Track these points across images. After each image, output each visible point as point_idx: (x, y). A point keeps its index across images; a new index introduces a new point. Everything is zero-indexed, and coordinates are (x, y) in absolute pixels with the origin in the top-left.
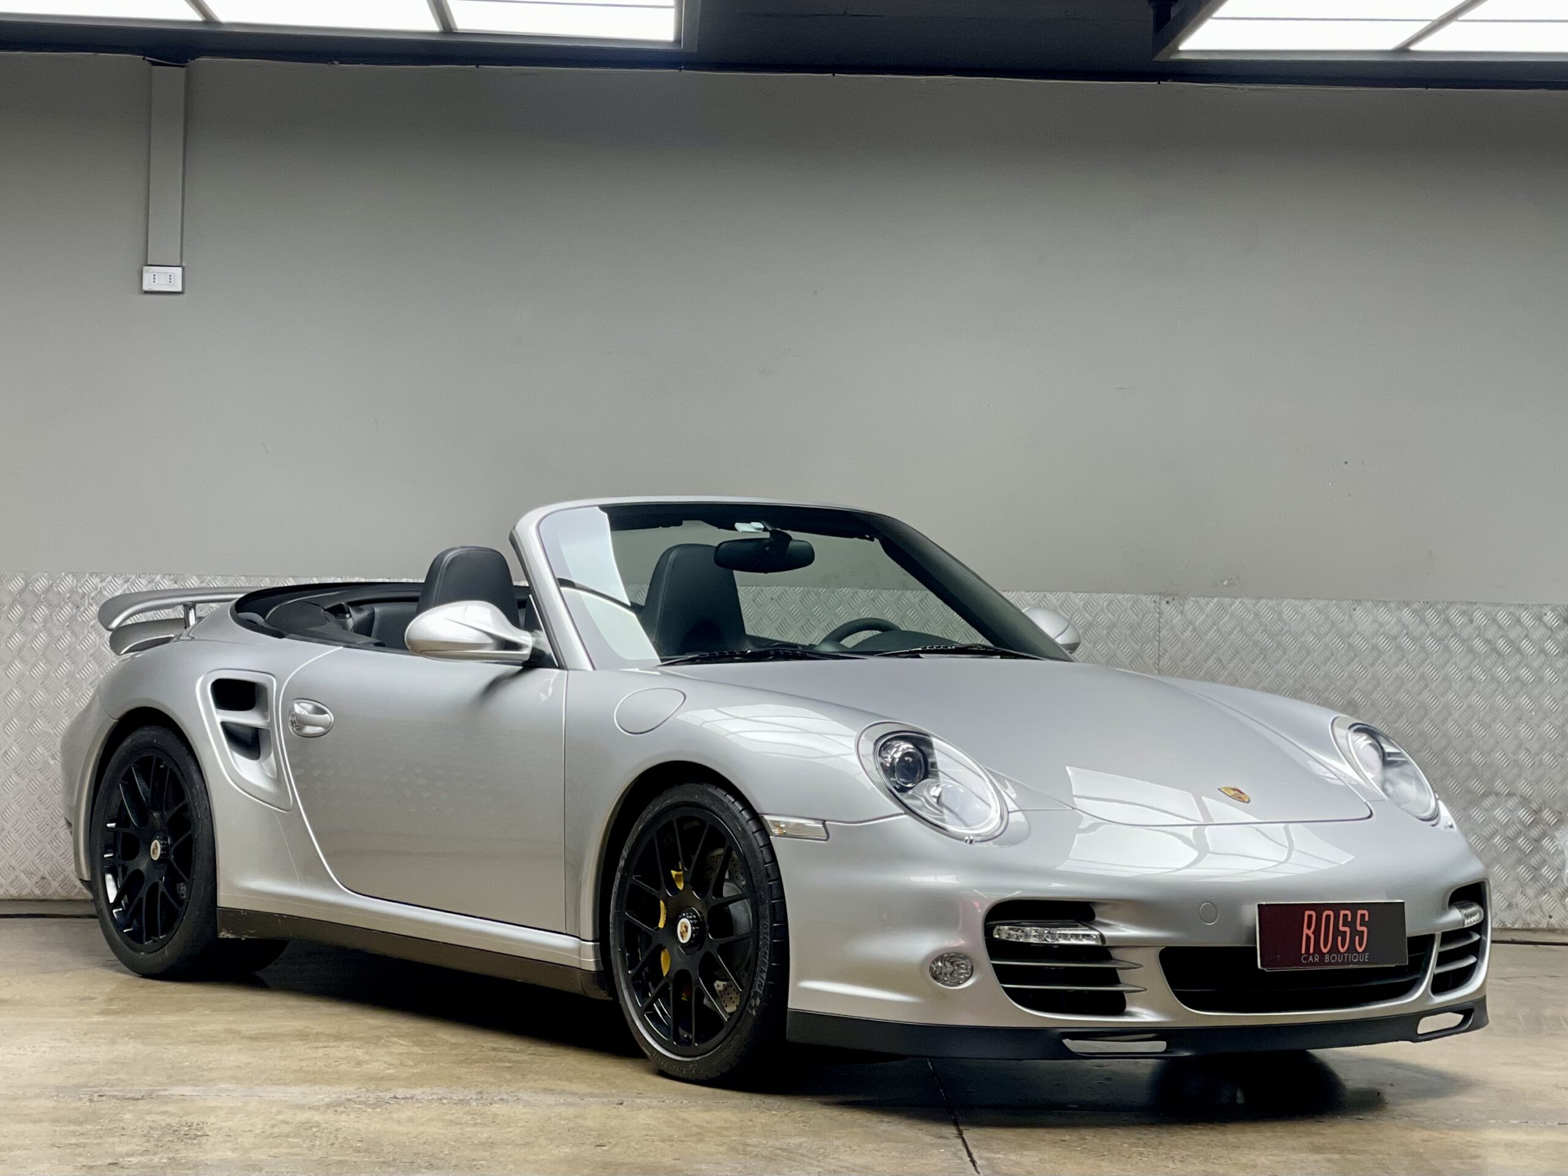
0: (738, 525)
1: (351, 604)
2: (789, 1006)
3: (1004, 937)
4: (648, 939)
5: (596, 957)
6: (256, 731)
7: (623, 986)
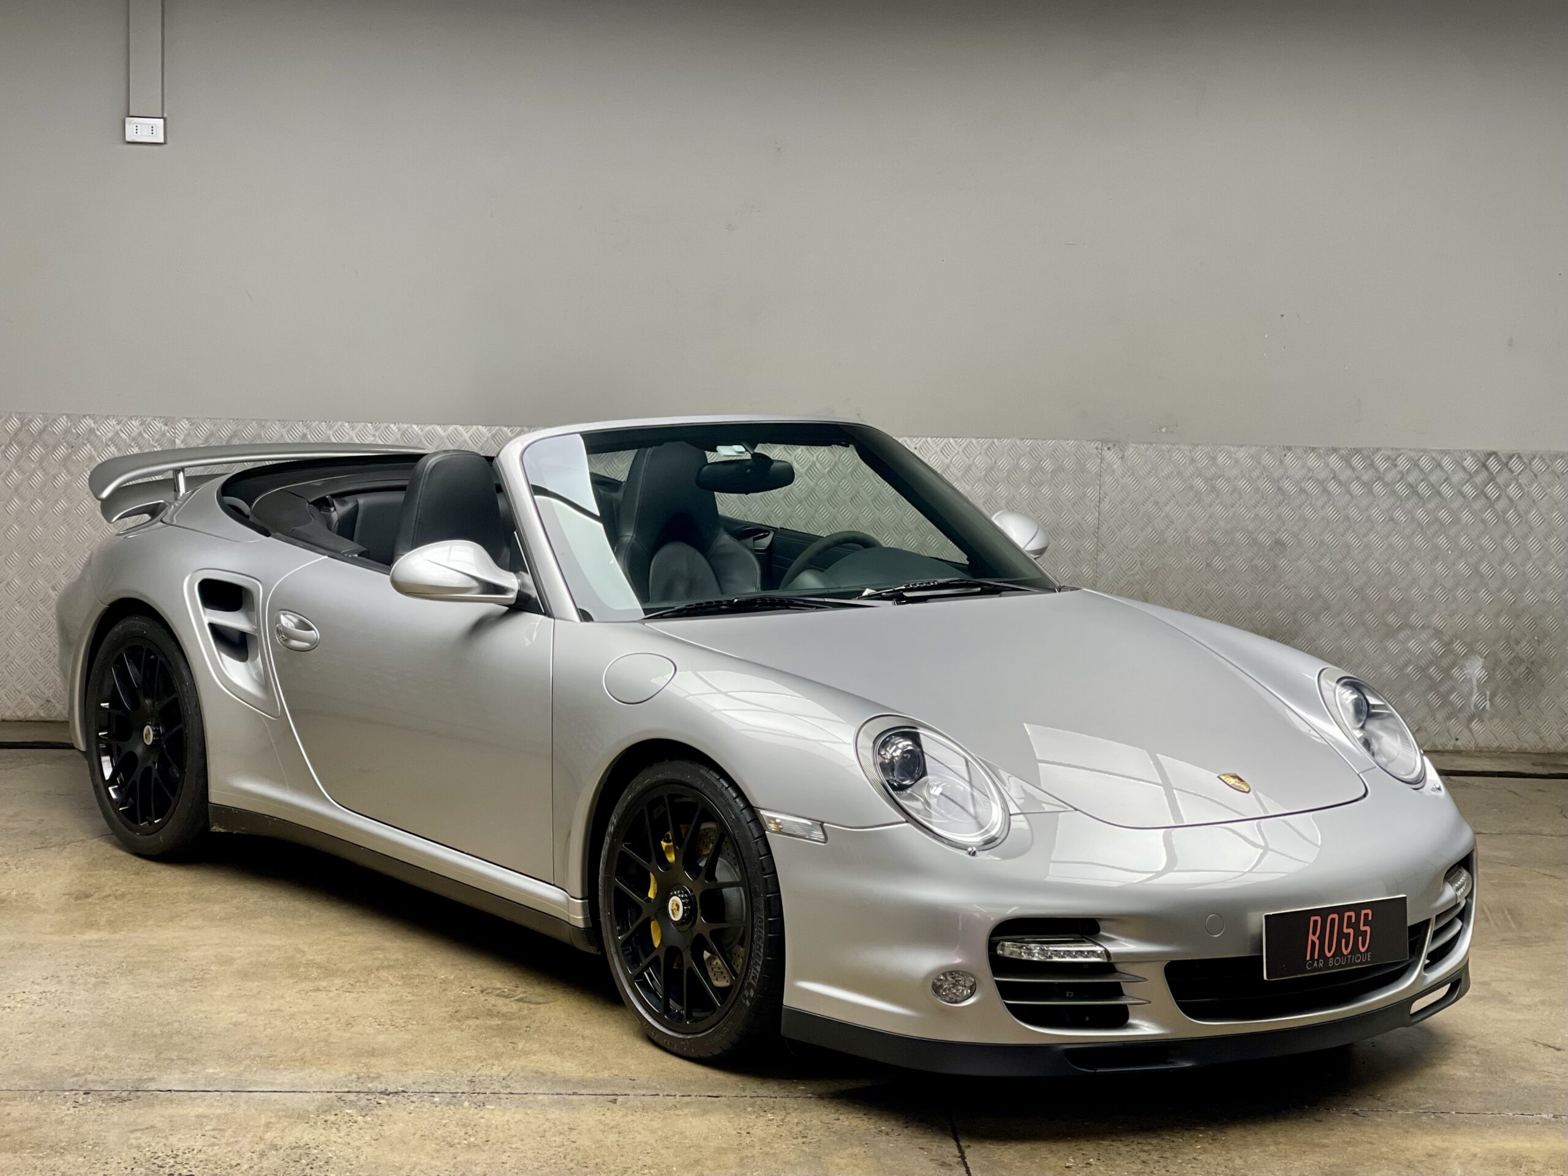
0: (720, 448)
1: (334, 496)
2: (785, 1002)
3: (1007, 953)
4: (638, 910)
5: (584, 914)
6: (243, 635)
7: (613, 950)
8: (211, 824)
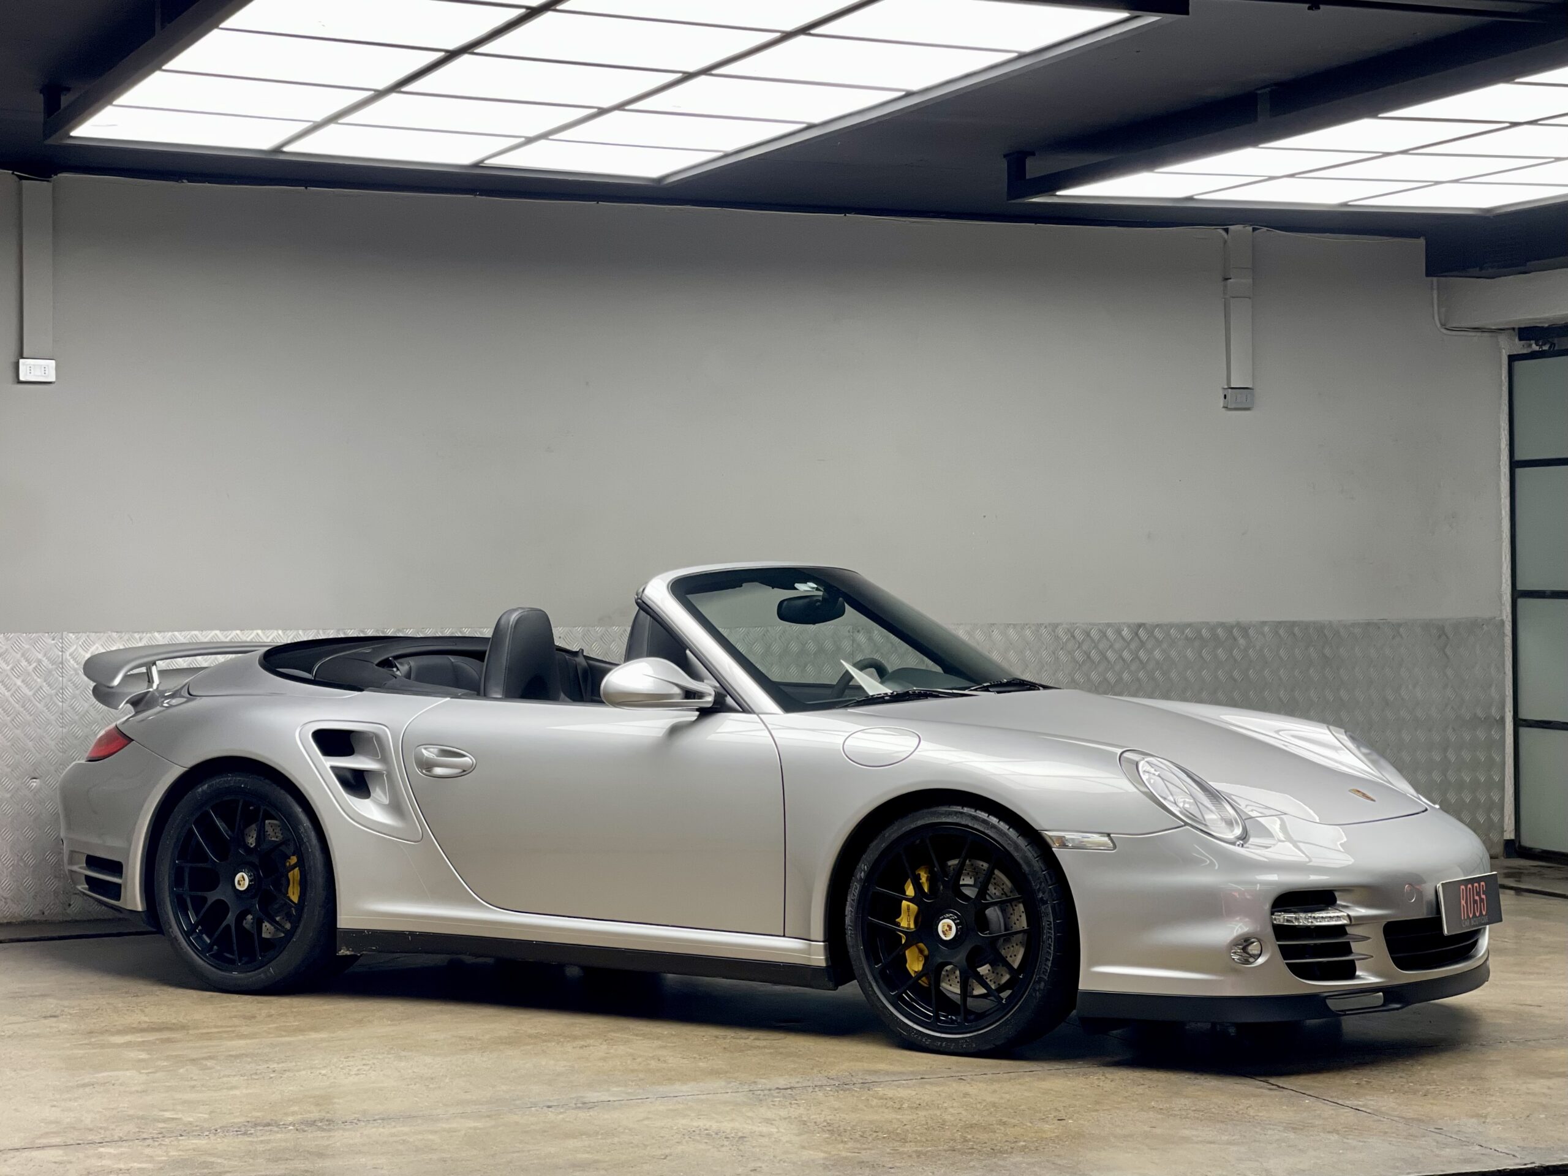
0: (797, 585)
2: (1080, 988)
3: (1286, 922)
5: (826, 955)
8: (338, 948)
